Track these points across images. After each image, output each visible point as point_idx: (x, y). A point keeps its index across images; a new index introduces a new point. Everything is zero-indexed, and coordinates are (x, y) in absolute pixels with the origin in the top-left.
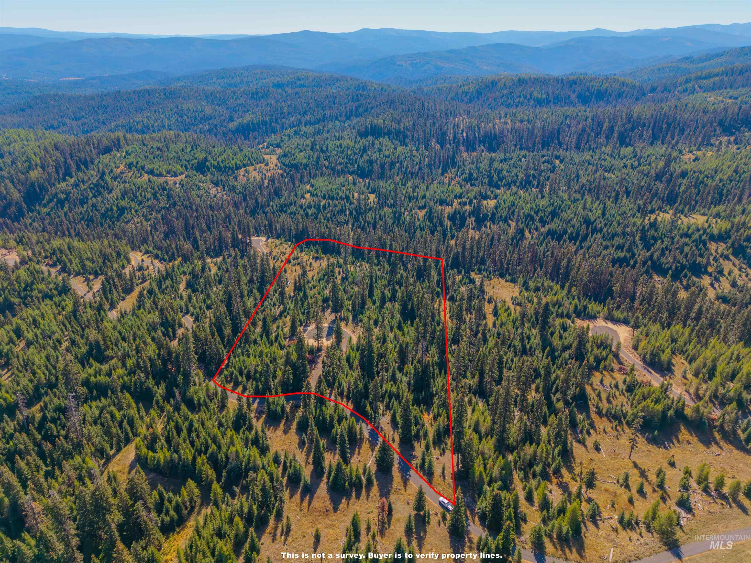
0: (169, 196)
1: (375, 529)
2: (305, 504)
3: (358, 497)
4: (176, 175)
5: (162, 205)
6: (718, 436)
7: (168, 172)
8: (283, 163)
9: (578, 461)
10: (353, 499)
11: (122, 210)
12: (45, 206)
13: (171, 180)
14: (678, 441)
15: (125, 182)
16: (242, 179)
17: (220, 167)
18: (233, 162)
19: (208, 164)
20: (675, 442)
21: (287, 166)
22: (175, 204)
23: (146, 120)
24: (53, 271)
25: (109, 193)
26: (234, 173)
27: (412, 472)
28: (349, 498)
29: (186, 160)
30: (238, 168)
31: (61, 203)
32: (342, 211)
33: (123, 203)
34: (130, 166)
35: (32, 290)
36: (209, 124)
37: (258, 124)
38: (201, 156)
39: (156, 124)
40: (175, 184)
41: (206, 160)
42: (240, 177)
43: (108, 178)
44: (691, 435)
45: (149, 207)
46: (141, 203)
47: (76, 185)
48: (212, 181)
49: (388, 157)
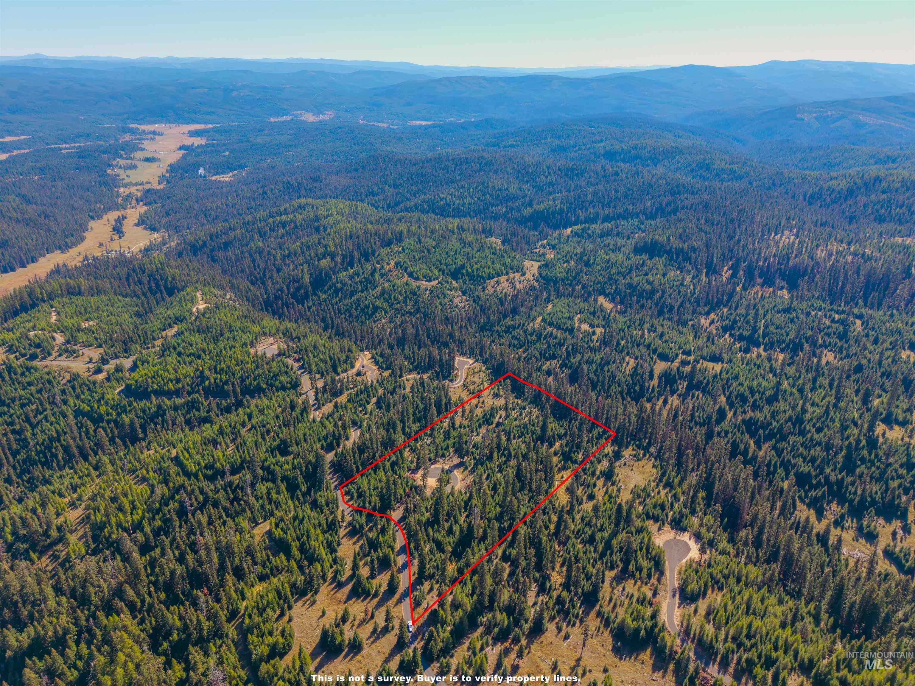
0: (416, 302)
1: (356, 623)
2: (332, 593)
3: (363, 601)
4: (430, 281)
5: (408, 309)
6: (672, 666)
7: (424, 277)
8: (540, 274)
9: (541, 640)
10: (360, 601)
11: (376, 309)
12: (325, 292)
13: (424, 284)
14: (636, 658)
15: (388, 281)
16: (490, 290)
17: (474, 276)
18: (487, 271)
19: (464, 271)
20: (633, 658)
21: (543, 278)
22: (418, 310)
23: (449, 197)
24: (296, 365)
25: (373, 290)
26: (485, 282)
27: (408, 599)
28: (357, 599)
29: (446, 264)
30: (490, 277)
31: (337, 292)
32: (560, 345)
33: (379, 303)
34: (397, 264)
35: (276, 380)
36: (507, 207)
37: (553, 213)
38: (460, 261)
39: (458, 202)
40: (426, 289)
41: (463, 266)
42: (489, 287)
43: (377, 275)
44: (651, 658)
45: (397, 309)
46: (392, 304)
47: (352, 277)
48: (461, 288)
49: (650, 283)
